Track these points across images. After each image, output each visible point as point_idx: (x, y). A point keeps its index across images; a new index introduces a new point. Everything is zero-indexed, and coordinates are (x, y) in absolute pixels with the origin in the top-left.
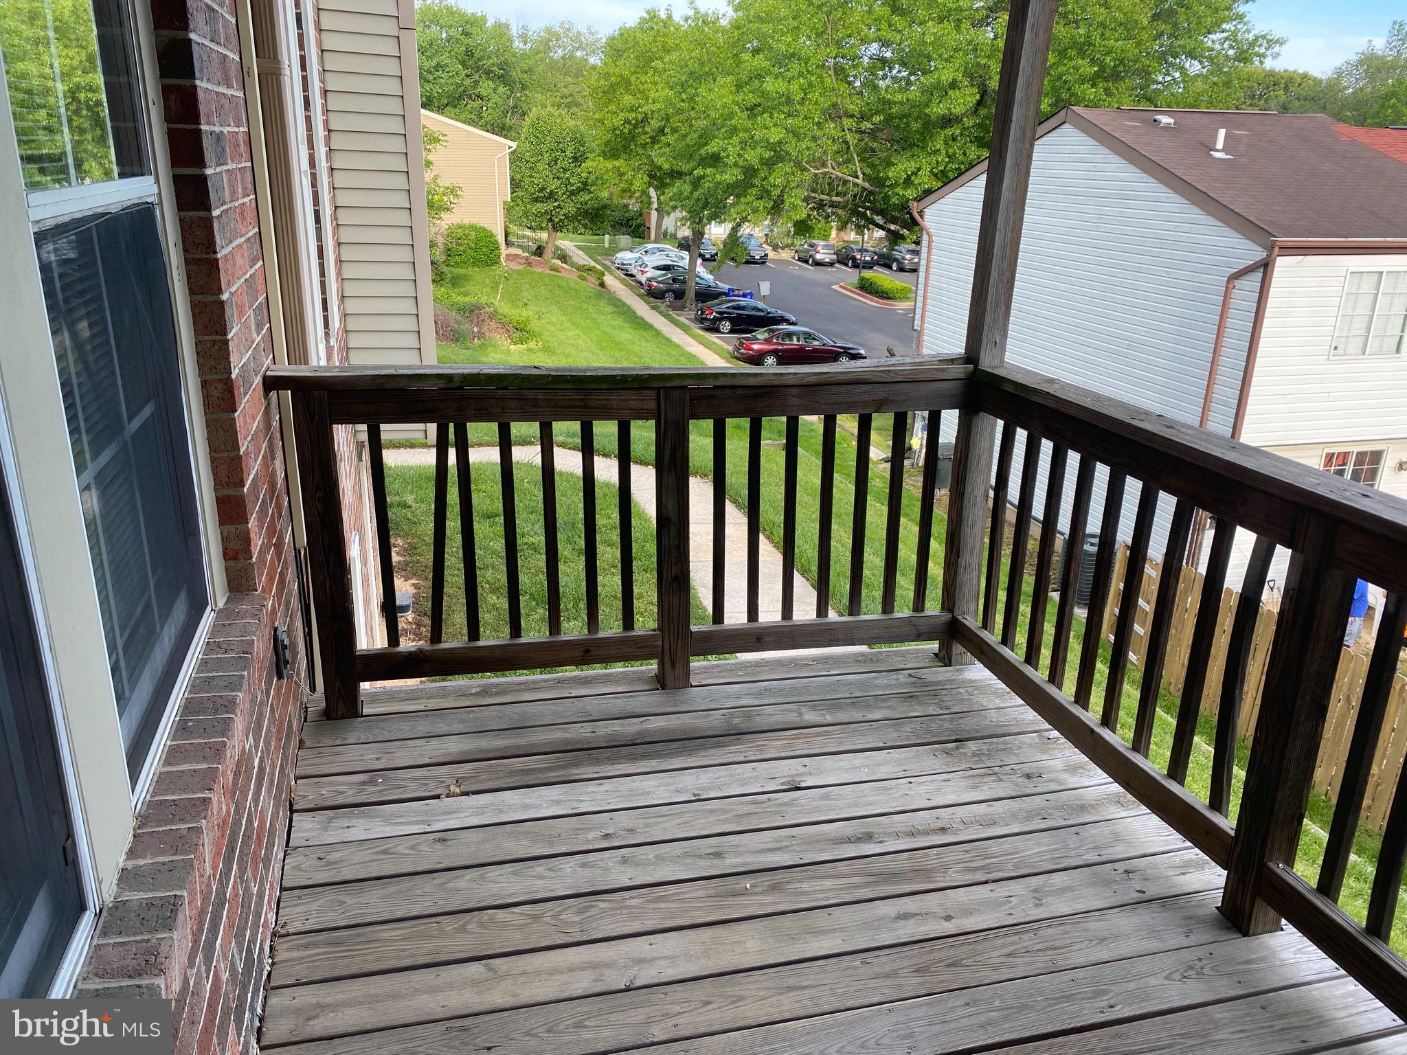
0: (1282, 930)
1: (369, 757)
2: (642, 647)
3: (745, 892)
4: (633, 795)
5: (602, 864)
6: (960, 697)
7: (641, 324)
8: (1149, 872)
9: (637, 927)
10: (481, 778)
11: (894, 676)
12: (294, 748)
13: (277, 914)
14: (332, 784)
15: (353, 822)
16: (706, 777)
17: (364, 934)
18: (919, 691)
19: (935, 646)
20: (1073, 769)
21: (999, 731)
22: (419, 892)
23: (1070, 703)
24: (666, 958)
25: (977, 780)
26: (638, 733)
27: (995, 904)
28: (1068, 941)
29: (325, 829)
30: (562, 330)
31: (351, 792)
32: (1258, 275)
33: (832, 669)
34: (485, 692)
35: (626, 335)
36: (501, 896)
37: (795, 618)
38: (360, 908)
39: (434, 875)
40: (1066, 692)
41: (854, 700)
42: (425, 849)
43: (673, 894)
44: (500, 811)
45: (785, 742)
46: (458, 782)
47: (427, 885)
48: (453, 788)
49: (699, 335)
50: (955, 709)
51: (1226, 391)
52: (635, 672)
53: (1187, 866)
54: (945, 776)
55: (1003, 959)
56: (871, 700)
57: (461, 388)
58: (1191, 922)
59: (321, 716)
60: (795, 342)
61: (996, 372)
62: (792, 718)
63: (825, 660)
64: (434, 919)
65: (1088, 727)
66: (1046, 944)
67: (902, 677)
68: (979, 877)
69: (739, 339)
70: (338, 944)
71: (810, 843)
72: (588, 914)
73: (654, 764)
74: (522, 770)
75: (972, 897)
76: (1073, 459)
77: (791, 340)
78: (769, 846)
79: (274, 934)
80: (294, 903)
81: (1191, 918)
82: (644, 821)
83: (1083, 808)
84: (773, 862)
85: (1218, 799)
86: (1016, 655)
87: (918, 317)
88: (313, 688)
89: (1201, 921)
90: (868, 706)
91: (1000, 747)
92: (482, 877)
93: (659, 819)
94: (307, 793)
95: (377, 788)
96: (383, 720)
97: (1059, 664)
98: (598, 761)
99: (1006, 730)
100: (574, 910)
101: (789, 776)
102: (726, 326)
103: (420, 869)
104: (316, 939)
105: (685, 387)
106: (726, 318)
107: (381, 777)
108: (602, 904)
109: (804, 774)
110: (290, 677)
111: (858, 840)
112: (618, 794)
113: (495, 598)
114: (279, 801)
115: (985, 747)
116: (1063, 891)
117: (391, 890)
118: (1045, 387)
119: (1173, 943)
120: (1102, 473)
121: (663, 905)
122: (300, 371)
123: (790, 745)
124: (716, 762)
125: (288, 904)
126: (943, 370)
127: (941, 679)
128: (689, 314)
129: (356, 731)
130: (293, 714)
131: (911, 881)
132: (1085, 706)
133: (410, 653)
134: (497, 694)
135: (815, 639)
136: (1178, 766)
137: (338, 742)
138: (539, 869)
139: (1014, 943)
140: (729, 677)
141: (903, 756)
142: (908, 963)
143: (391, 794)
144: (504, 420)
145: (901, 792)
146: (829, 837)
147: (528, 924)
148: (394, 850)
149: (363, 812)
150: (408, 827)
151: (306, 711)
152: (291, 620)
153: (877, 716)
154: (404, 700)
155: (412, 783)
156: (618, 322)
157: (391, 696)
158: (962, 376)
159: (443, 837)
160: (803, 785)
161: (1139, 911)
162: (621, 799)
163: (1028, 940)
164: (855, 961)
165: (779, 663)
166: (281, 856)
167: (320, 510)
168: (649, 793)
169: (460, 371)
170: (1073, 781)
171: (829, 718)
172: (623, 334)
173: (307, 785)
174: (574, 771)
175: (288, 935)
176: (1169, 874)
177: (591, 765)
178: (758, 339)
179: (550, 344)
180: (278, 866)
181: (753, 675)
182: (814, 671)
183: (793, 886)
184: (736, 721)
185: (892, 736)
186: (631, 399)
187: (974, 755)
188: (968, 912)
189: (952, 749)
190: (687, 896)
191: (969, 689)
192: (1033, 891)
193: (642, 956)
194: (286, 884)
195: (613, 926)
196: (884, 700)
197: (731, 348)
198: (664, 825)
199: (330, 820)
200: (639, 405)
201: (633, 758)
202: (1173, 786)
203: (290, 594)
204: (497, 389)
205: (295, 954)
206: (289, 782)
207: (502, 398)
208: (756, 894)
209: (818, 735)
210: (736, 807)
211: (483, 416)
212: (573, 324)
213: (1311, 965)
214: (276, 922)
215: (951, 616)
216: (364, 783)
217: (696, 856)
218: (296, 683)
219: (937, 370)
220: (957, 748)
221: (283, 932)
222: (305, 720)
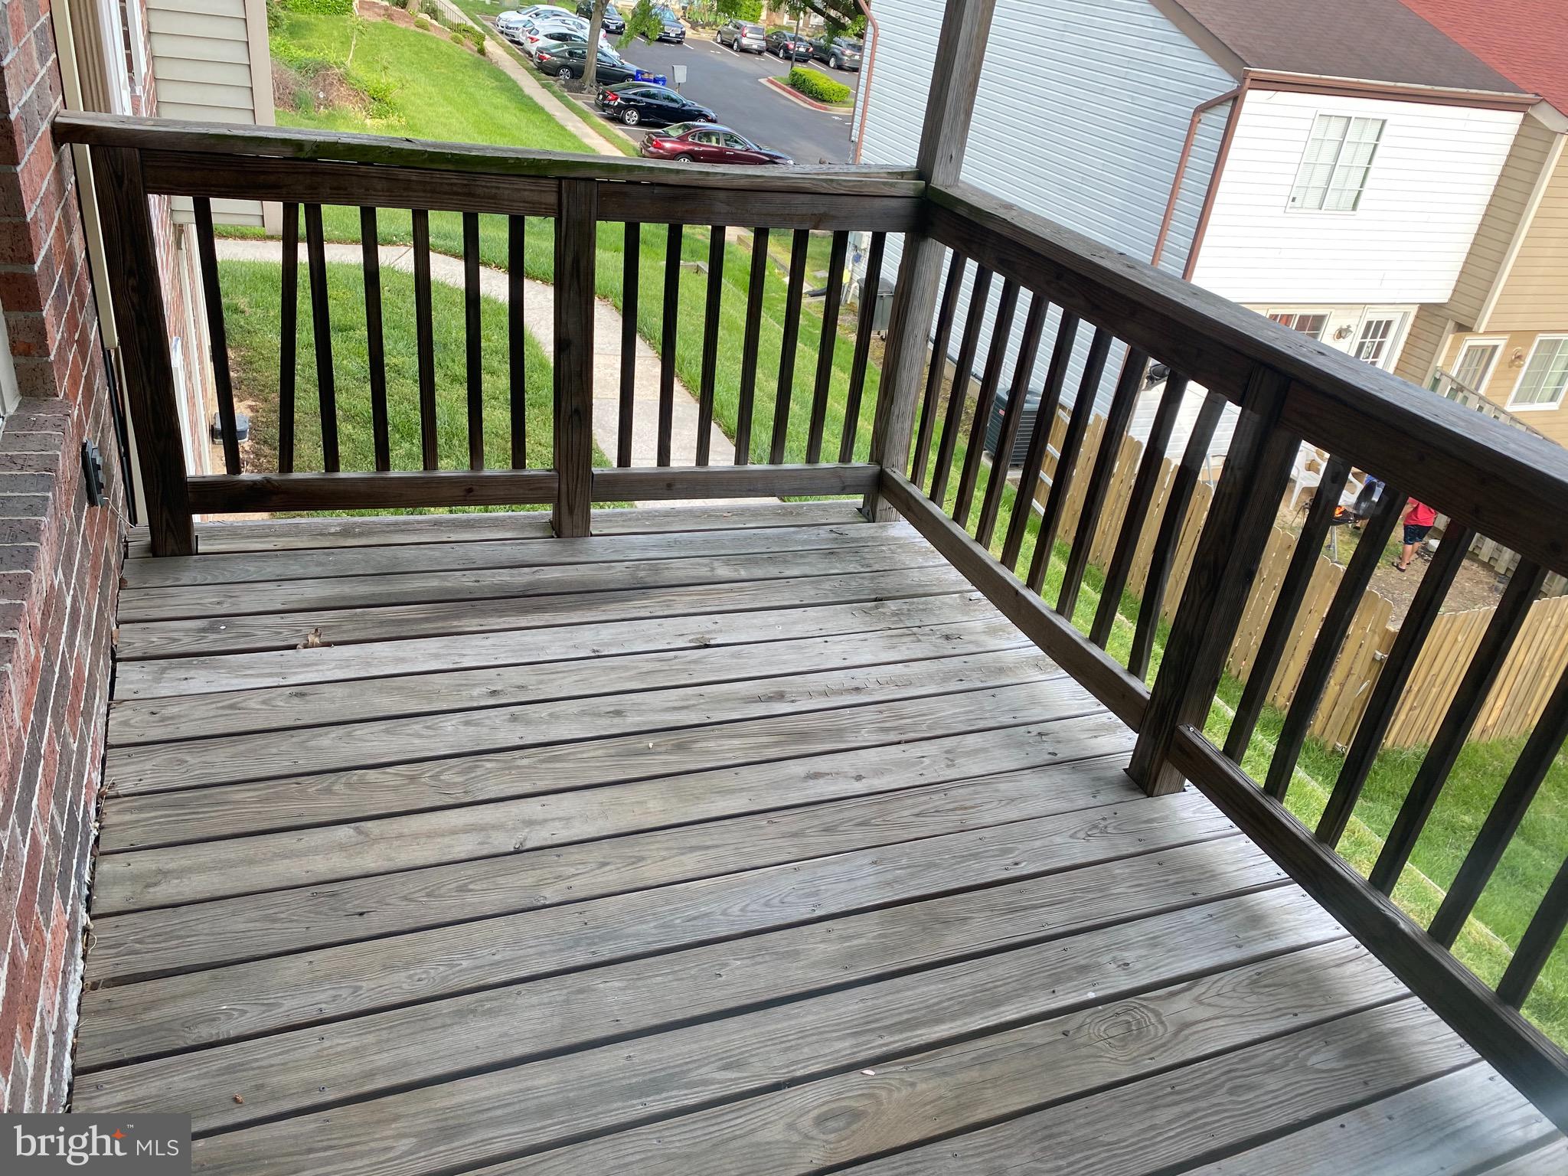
0: (1184, 790)
1: (208, 600)
2: (536, 489)
3: (646, 752)
4: (525, 650)
5: (488, 722)
6: (883, 555)
7: (530, 106)
8: (1062, 734)
9: (527, 787)
10: (345, 628)
11: (814, 531)
12: (114, 588)
13: (103, 774)
14: (164, 631)
15: (192, 673)
16: (607, 632)
17: (211, 795)
18: (839, 548)
19: (859, 500)
20: (992, 631)
21: (921, 591)
22: (274, 751)
23: (996, 563)
24: (560, 819)
25: (895, 640)
26: (530, 584)
27: (906, 765)
28: (979, 801)
29: (157, 680)
30: (431, 105)
31: (186, 640)
32: (1226, 110)
33: (750, 521)
34: (346, 531)
35: (510, 116)
36: (371, 756)
37: (710, 463)
38: (206, 768)
39: (292, 732)
40: (993, 554)
41: (771, 555)
42: (281, 704)
43: (569, 754)
44: (369, 664)
45: (696, 598)
46: (317, 631)
47: (284, 743)
48: (312, 639)
49: (600, 125)
50: (876, 567)
51: (1179, 240)
52: (526, 517)
53: (1099, 730)
54: (862, 636)
55: (913, 819)
56: (790, 555)
57: (314, 160)
58: (1099, 783)
59: (146, 552)
60: (714, 143)
61: (949, 191)
62: (703, 572)
63: (742, 512)
64: (294, 780)
65: (1013, 588)
66: (956, 805)
67: (823, 532)
68: (893, 737)
69: (648, 134)
70: (182, 806)
71: (719, 702)
72: (473, 775)
73: (550, 618)
74: (393, 621)
75: (885, 757)
76: (1025, 297)
77: (710, 140)
78: (676, 704)
79: (100, 796)
80: (125, 761)
81: (1099, 779)
82: (535, 677)
83: (1001, 670)
84: (678, 721)
85: (1136, 665)
86: (945, 511)
87: (856, 125)
88: (133, 519)
89: (1109, 782)
90: (785, 562)
91: (921, 607)
92: (349, 735)
93: (554, 676)
94: (132, 639)
95: (219, 636)
96: (223, 560)
97: (989, 520)
98: (483, 614)
99: (928, 590)
100: (456, 770)
101: (698, 633)
102: (632, 116)
103: (275, 725)
104: (152, 801)
105: (593, 180)
106: (633, 106)
107: (224, 623)
108: (489, 764)
109: (714, 631)
110: (105, 505)
111: (770, 699)
112: (507, 648)
113: (350, 427)
114: (99, 648)
115: (905, 607)
116: (976, 752)
117: (242, 748)
118: (1002, 213)
119: (1081, 803)
120: (1054, 313)
121: (558, 765)
122: (102, 120)
123: (701, 601)
124: (618, 617)
125: (116, 762)
126: (892, 185)
127: (863, 535)
128: (588, 98)
129: (190, 571)
130: (110, 549)
131: (822, 741)
132: (1012, 568)
133: (255, 483)
134: (361, 535)
135: (732, 488)
136: (1100, 632)
137: (168, 583)
138: (416, 727)
139: (925, 803)
140: (635, 527)
141: (820, 614)
142: (816, 822)
143: (238, 643)
144: (369, 204)
145: (817, 651)
146: (739, 696)
147: (404, 785)
148: (243, 705)
149: (203, 662)
150: (259, 680)
151: (127, 546)
152: (103, 435)
153: (796, 572)
154: (248, 537)
155: (262, 631)
156: (501, 100)
157: (233, 532)
158: (911, 193)
159: (302, 691)
160: (713, 642)
161: (1050, 773)
162: (510, 654)
163: (938, 800)
164: (761, 821)
165: (691, 513)
166: (104, 709)
167: (135, 300)
168: (543, 649)
169: (313, 138)
170: (992, 643)
171: (743, 574)
172: (506, 115)
173: (131, 630)
174: (455, 623)
175: (118, 796)
176: (1082, 737)
177: (474, 616)
178: (670, 136)
179: (416, 121)
180: (101, 721)
181: (660, 525)
182: (728, 523)
183: (699, 745)
184: (642, 574)
185: (809, 593)
186: (527, 190)
187: (894, 614)
188: (879, 772)
189: (871, 608)
190: (585, 756)
191: (892, 547)
192: (947, 752)
193: (534, 818)
194: (111, 741)
195: (502, 787)
196: (802, 556)
197: (637, 145)
198: (558, 682)
199: (164, 670)
200: (536, 197)
201: (525, 611)
202: (1094, 650)
203: (99, 403)
204: (360, 163)
205: (128, 817)
206: (109, 629)
207: (365, 176)
208: (660, 753)
209: (732, 590)
210: (640, 664)
211: (342, 197)
212: (446, 98)
213: (1208, 823)
214: (102, 783)
215: (878, 468)
216: (204, 630)
217: (594, 715)
218: (112, 512)
219: (884, 184)
220: (877, 607)
221: (111, 793)
222: (126, 556)
